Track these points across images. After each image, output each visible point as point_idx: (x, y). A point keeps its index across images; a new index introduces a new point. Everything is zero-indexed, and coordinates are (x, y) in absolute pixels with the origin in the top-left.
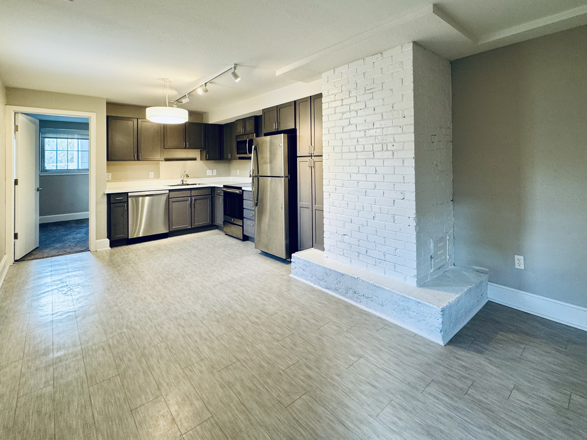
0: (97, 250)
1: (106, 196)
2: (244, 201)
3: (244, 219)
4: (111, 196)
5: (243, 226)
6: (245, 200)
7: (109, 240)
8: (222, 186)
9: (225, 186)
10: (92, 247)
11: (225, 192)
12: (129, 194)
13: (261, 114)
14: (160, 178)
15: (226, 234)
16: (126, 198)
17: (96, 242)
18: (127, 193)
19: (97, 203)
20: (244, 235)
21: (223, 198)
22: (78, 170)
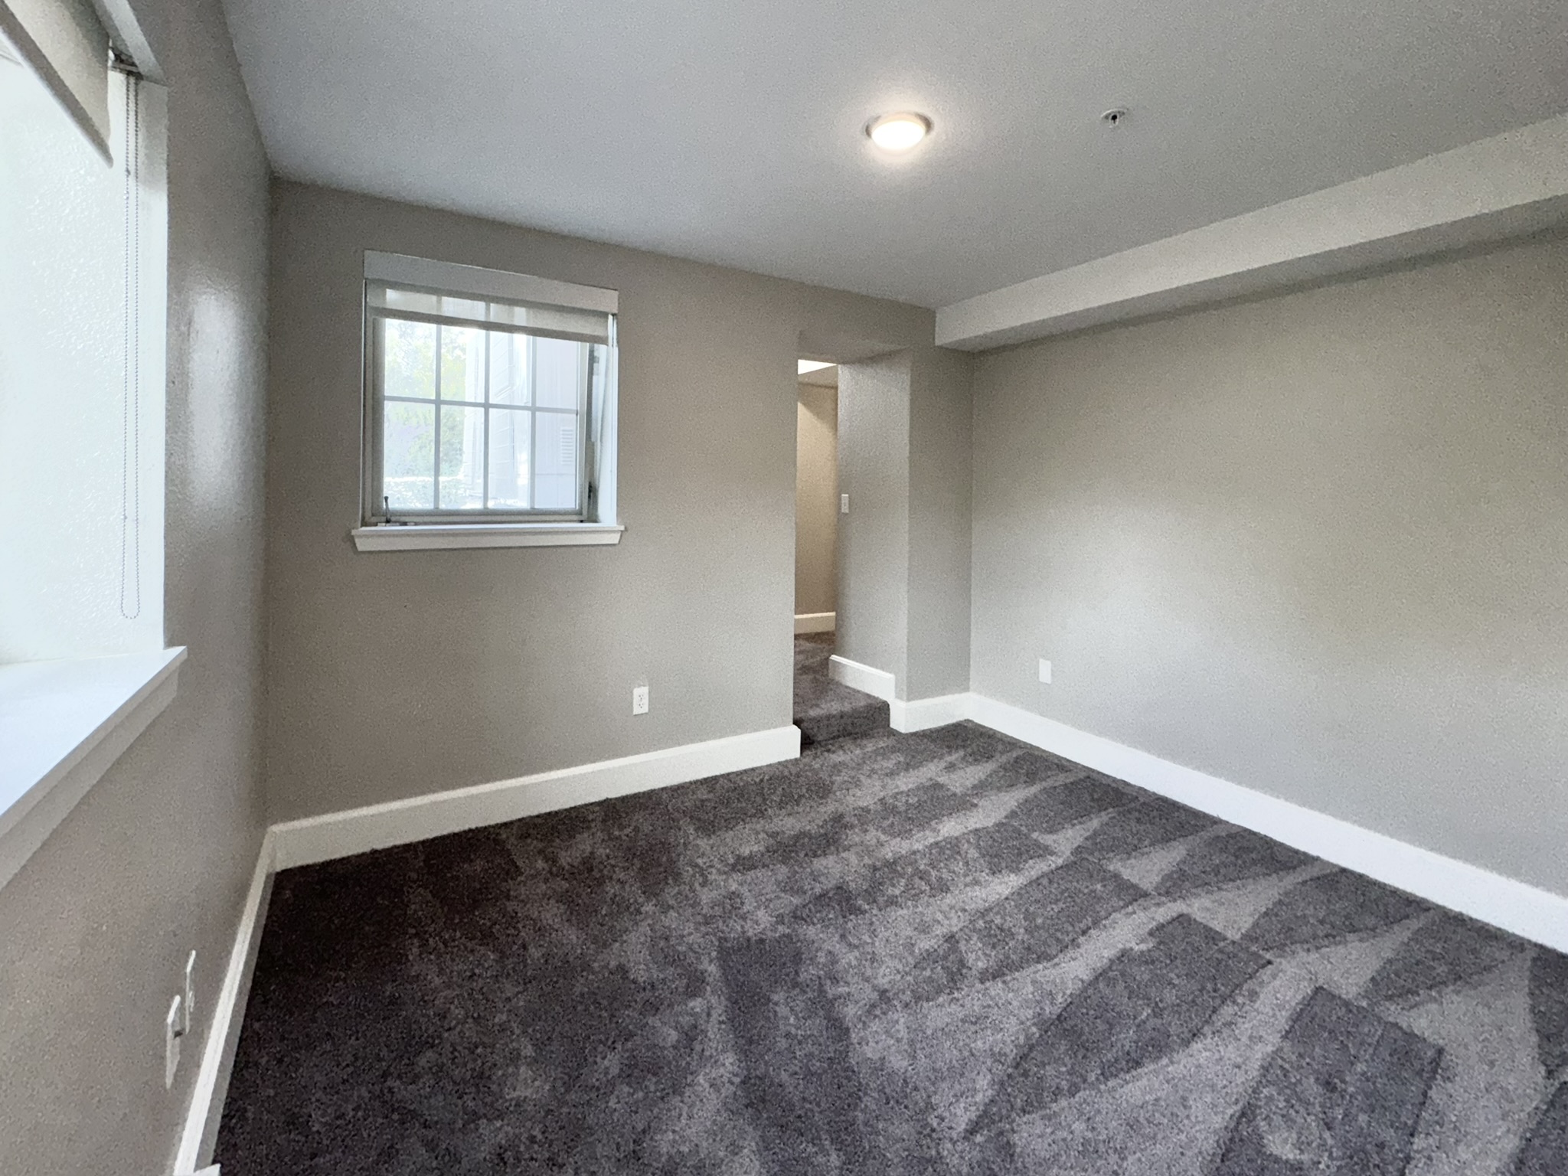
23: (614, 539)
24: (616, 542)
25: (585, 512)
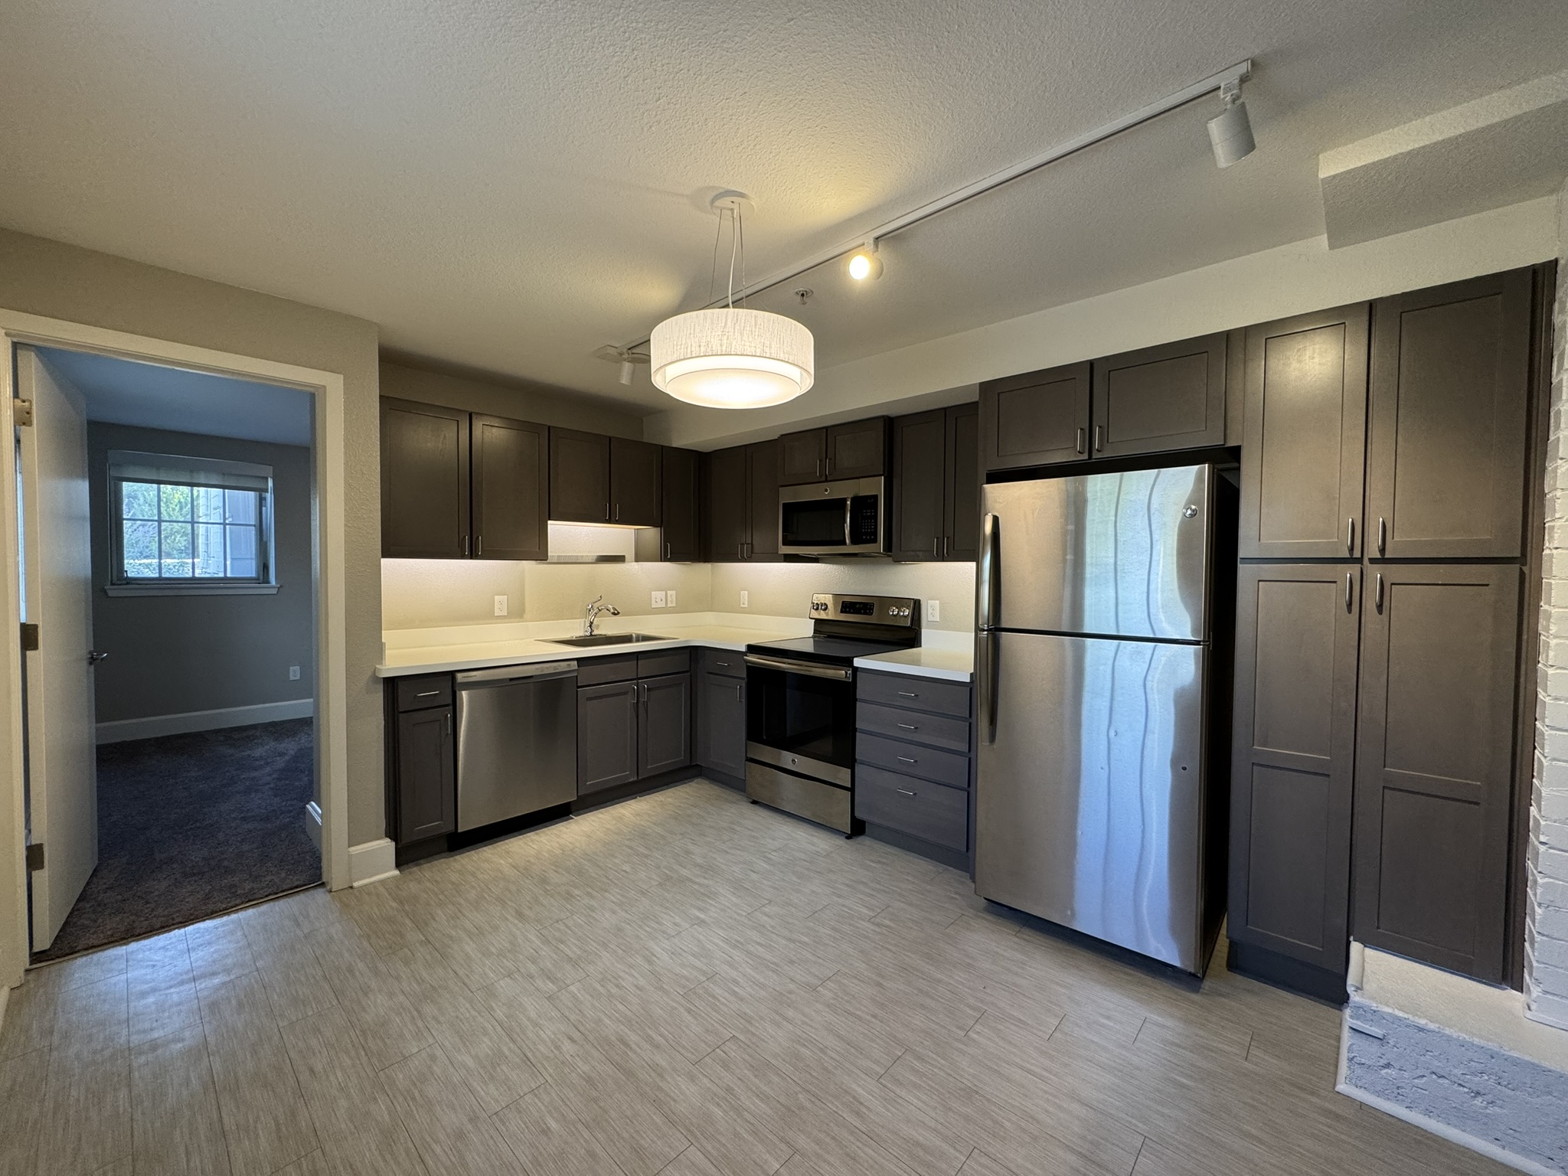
0: (356, 884)
1: (381, 687)
2: (858, 704)
3: (858, 768)
4: (402, 687)
5: (852, 790)
6: (866, 701)
7: (394, 843)
8: (743, 649)
9: (752, 649)
10: (335, 871)
11: (754, 671)
12: (460, 677)
13: (976, 398)
14: (525, 616)
15: (754, 802)
16: (449, 691)
17: (350, 856)
18: (452, 674)
19: (353, 713)
20: (854, 820)
21: (744, 685)
22: (225, 579)
23: (274, 591)
24: (275, 593)
25: (261, 578)
